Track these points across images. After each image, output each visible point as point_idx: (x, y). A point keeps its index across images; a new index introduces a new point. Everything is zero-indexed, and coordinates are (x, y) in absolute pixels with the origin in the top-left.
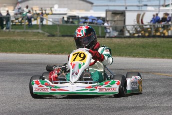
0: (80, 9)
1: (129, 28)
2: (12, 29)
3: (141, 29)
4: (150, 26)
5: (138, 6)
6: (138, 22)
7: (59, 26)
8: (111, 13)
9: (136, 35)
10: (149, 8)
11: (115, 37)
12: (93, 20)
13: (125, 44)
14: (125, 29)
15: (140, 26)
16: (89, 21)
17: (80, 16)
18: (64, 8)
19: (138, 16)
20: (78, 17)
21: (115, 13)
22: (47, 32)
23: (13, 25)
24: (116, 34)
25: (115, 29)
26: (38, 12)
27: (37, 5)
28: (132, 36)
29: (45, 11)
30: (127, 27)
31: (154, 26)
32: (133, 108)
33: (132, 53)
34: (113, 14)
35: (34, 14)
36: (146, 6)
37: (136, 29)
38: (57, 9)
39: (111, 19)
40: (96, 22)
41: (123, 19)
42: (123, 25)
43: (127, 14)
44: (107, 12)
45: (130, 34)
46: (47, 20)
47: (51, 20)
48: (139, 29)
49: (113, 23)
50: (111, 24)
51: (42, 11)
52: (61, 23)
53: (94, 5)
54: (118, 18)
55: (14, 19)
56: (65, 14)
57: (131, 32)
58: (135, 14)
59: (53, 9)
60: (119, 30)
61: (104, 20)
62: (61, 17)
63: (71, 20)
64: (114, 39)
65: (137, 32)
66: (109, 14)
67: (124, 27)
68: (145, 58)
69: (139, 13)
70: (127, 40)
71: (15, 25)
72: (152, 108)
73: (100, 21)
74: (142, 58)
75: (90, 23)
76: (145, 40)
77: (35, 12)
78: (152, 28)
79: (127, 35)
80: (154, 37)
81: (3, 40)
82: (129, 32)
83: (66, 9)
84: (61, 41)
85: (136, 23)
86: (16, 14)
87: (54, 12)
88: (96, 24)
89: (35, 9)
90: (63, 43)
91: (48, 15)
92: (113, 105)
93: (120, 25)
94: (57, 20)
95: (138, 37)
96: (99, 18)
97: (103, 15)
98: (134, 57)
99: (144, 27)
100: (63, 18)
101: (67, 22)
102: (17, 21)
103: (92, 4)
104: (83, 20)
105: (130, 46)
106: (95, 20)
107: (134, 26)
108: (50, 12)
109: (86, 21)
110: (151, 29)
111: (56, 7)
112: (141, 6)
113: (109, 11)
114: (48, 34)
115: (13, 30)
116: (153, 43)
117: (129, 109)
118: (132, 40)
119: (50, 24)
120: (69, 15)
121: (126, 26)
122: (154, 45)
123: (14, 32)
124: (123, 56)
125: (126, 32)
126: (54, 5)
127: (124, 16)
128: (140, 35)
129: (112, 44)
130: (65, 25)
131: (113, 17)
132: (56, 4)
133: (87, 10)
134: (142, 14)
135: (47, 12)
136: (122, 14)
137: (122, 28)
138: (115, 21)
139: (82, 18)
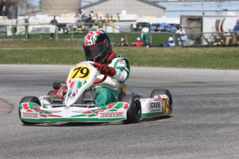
0: (150, 15)
1: (207, 36)
2: (74, 37)
3: (220, 36)
4: (231, 33)
5: (216, 11)
6: (217, 29)
7: (127, 33)
8: (186, 19)
9: (215, 44)
10: (229, 13)
11: (191, 46)
12: (165, 27)
13: (202, 54)
14: (202, 38)
15: (219, 34)
16: (161, 28)
17: (151, 23)
18: (133, 13)
19: (217, 22)
20: (149, 24)
21: (191, 19)
22: (114, 41)
23: (75, 34)
24: (192, 43)
25: (191, 37)
26: (103, 18)
27: (102, 10)
28: (210, 45)
29: (111, 17)
30: (205, 35)
31: (235, 33)
32: (213, 125)
33: (211, 64)
34: (188, 19)
35: (99, 21)
36: (226, 10)
37: (214, 37)
38: (124, 15)
39: (186, 26)
40: (169, 29)
41: (200, 26)
42: (200, 33)
43: (205, 20)
44: (181, 17)
45: (208, 42)
46: (114, 27)
47: (118, 27)
48: (218, 37)
49: (189, 30)
50: (186, 31)
51: (108, 17)
52: (129, 31)
53: (167, 10)
54: (194, 24)
55: (76, 27)
56: (134, 21)
57: (209, 40)
58: (214, 20)
59: (120, 15)
60: (196, 38)
61: (178, 27)
62: (130, 23)
63: (141, 27)
64: (190, 48)
65: (217, 40)
66: (185, 20)
67: (201, 35)
68: (226, 69)
69: (218, 18)
70: (205, 49)
71: (77, 33)
72: (234, 125)
73: (174, 28)
74: (223, 69)
75: (162, 31)
76: (226, 49)
77: (99, 19)
78: (234, 35)
79: (205, 43)
80: (236, 45)
81: (65, 51)
82: (206, 40)
83: (135, 15)
84: (129, 51)
85: (215, 30)
86: (79, 21)
87: (121, 19)
88: (169, 31)
89: (99, 15)
90: (132, 53)
91: (114, 21)
92: (190, 122)
93: (197, 32)
94: (124, 28)
95: (218, 46)
96: (172, 25)
97: (177, 21)
98: (213, 68)
99: (224, 34)
100: (132, 25)
101: (136, 30)
102: (80, 29)
103: (164, 9)
104: (155, 28)
105: (208, 56)
106: (168, 27)
107: (212, 33)
108: (117, 19)
109: (158, 28)
110: (232, 36)
111: (124, 12)
112: (221, 11)
113: (184, 17)
114: (115, 44)
115: (75, 39)
116: (235, 52)
117: (209, 127)
118: (211, 49)
119: (117, 31)
120: (138, 21)
121: (203, 34)
122: (236, 55)
123: (76, 41)
124: (200, 67)
125: (204, 40)
126: (121, 10)
127: (202, 23)
128: (220, 43)
129: (188, 53)
130: (134, 32)
131: (188, 23)
132: (123, 9)
133: (159, 16)
134: (222, 19)
135: (114, 19)
136: (199, 20)
137: (199, 36)
138: (190, 28)
139: (154, 25)
